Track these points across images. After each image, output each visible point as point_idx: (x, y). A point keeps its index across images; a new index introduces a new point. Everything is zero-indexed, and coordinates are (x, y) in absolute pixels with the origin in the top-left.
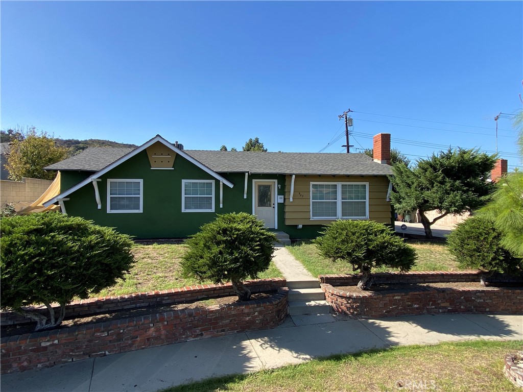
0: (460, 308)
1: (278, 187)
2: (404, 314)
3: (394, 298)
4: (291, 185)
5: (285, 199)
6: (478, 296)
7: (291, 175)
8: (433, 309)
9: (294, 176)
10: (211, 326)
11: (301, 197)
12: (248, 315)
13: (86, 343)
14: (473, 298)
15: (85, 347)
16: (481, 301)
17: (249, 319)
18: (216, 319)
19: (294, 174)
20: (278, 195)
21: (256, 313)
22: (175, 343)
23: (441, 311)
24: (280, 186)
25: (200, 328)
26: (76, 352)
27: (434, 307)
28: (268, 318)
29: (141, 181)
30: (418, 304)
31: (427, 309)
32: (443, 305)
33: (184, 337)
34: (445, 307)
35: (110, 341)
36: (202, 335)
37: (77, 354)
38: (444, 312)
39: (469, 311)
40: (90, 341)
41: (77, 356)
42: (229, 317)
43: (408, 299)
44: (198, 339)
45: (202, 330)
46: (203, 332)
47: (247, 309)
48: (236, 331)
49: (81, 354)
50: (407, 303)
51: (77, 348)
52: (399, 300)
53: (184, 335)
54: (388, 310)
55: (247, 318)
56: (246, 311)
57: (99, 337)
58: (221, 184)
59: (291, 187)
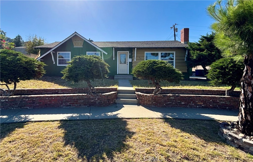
0: (210, 106)
1: (129, 55)
2: (176, 107)
3: (170, 98)
4: (135, 53)
5: (132, 60)
6: (221, 100)
7: (134, 48)
8: (193, 105)
9: (136, 49)
10: (75, 103)
11: (140, 59)
12: (92, 99)
13: (19, 103)
14: (218, 101)
15: (19, 104)
16: (223, 103)
17: (93, 101)
18: (77, 99)
19: (136, 48)
20: (129, 58)
21: (96, 99)
22: (58, 108)
23: (198, 107)
24: (130, 54)
25: (69, 103)
26: (15, 106)
27: (193, 104)
28: (102, 102)
29: (70, 52)
30: (184, 102)
31: (189, 105)
32: (199, 103)
33: (62, 105)
34: (201, 105)
35: (30, 103)
36: (70, 106)
37: (16, 106)
38: (200, 107)
39: (215, 108)
40: (21, 102)
41: (16, 107)
42: (83, 99)
43: (178, 99)
44: (69, 107)
45: (70, 104)
46: (71, 105)
47: (92, 97)
48: (86, 106)
49: (17, 107)
50: (178, 101)
51: (16, 104)
52: (173, 99)
53: (62, 104)
54: (167, 104)
55: (92, 101)
56: (91, 97)
57: (25, 101)
58: (102, 53)
59: (135, 54)
